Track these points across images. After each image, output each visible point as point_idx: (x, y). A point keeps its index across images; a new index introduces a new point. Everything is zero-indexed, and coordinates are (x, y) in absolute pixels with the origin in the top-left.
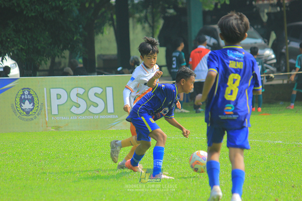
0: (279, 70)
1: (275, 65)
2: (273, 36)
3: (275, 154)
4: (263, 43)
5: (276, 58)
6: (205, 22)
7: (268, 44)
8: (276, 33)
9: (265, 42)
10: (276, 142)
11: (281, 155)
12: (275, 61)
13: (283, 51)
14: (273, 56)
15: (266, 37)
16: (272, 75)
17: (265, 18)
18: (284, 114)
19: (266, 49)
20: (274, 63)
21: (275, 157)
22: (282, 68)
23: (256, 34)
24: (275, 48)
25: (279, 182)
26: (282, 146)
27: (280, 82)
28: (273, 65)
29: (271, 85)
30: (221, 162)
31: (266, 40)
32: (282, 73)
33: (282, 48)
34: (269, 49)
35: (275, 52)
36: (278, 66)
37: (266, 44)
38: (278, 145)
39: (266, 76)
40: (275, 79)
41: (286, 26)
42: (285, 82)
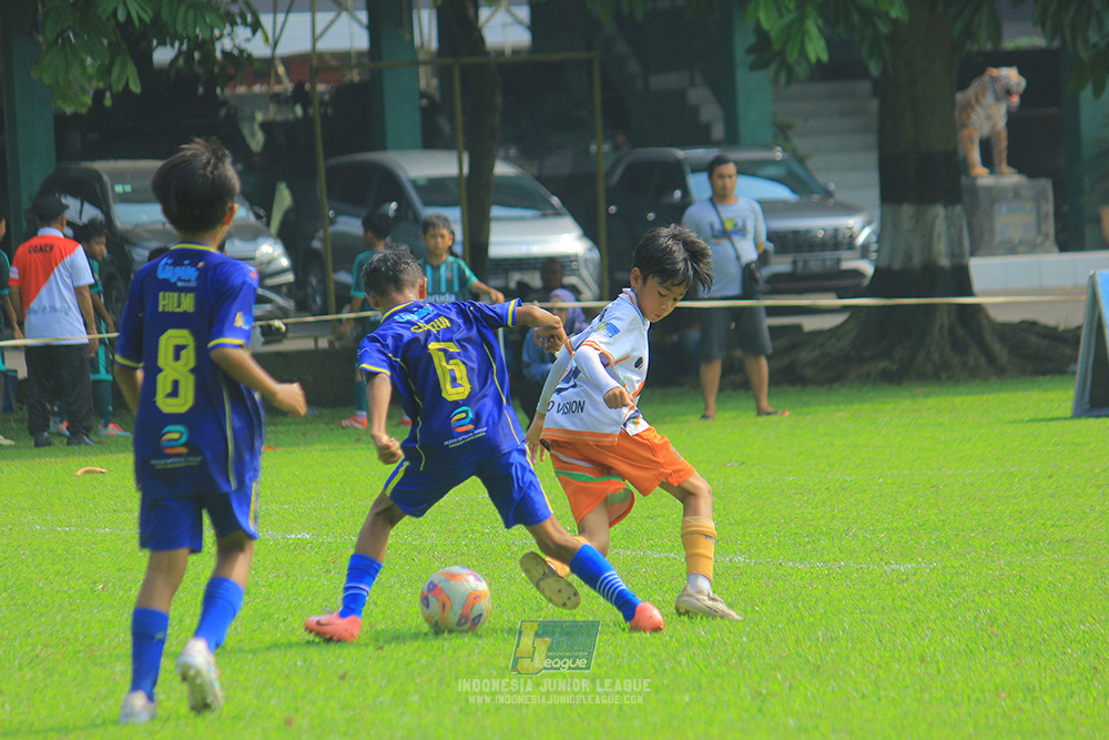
0: (303, 307)
1: (290, 291)
2: (284, 198)
3: (287, 575)
4: (252, 219)
5: (294, 268)
6: (63, 153)
7: (268, 224)
8: (291, 188)
9: (258, 217)
10: (293, 536)
11: (306, 578)
12: (290, 277)
13: (316, 244)
14: (285, 262)
15: (262, 201)
16: (277, 323)
17: (257, 141)
18: (318, 447)
19: (261, 240)
20: (288, 285)
21: (289, 583)
22: (315, 301)
24: (290, 237)
25: (299, 663)
26: (311, 548)
27: (308, 344)
28: (284, 290)
29: (279, 354)
30: (115, 603)
31: (262, 212)
32: (313, 315)
33: (313, 238)
34: (271, 241)
35: (290, 250)
36: (300, 294)
37: (260, 225)
38: (299, 546)
39: (261, 327)
40: (289, 335)
41: (322, 164)
42: (323, 344)
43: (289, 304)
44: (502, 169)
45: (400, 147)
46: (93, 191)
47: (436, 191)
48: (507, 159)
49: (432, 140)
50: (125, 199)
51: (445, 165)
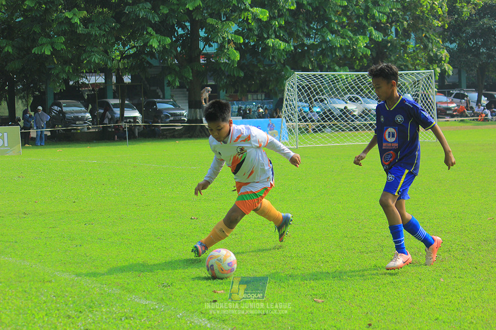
0: (93, 124)
4: (85, 110)
5: (92, 118)
6: (55, 99)
15: (87, 107)
17: (86, 97)
23: (82, 106)
24: (91, 113)
27: (94, 130)
35: (91, 115)
41: (97, 101)
42: (97, 130)
43: (91, 124)
44: (126, 102)
45: (109, 98)
46: (59, 105)
47: (116, 106)
48: (127, 101)
49: (115, 97)
50: (64, 106)
51: (117, 101)
